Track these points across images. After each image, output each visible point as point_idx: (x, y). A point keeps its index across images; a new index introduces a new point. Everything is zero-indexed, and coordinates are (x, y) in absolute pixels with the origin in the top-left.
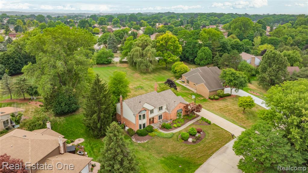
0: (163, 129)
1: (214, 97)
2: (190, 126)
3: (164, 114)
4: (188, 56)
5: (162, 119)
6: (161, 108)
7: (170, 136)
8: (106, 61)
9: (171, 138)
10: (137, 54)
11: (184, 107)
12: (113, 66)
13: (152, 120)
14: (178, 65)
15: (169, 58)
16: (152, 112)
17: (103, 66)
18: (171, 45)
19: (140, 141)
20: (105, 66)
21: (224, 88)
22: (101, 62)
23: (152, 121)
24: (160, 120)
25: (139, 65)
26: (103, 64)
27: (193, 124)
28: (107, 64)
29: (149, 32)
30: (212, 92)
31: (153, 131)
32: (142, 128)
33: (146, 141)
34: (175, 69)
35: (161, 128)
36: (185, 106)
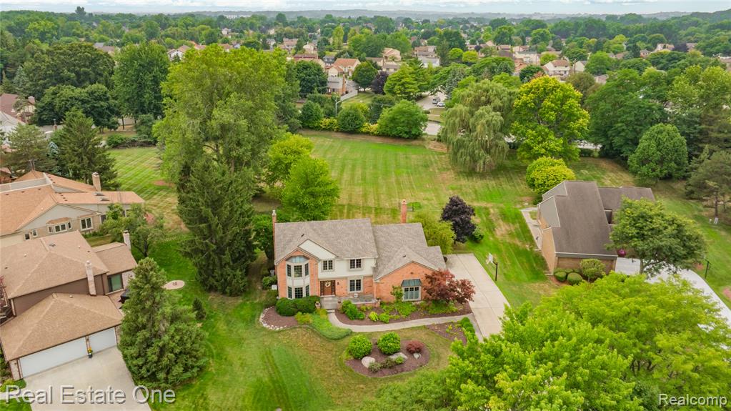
0: (342, 315)
1: (567, 274)
2: (412, 329)
3: (368, 279)
4: (621, 146)
5: (362, 291)
6: (356, 264)
7: (336, 336)
8: (406, 132)
9: (335, 342)
10: (454, 121)
11: (427, 277)
12: (420, 145)
13: (328, 285)
14: (541, 167)
15: (539, 143)
16: (328, 265)
17: (398, 143)
18: (552, 109)
19: (269, 324)
20: (402, 143)
21: (615, 258)
22: (394, 133)
23: (329, 287)
24: (353, 292)
25: (456, 150)
26: (398, 137)
27: (426, 327)
28: (408, 138)
29: (597, 69)
30: (568, 258)
31: (310, 312)
32: (294, 297)
33: (278, 329)
34: (532, 176)
35: (337, 311)
36: (430, 274)
